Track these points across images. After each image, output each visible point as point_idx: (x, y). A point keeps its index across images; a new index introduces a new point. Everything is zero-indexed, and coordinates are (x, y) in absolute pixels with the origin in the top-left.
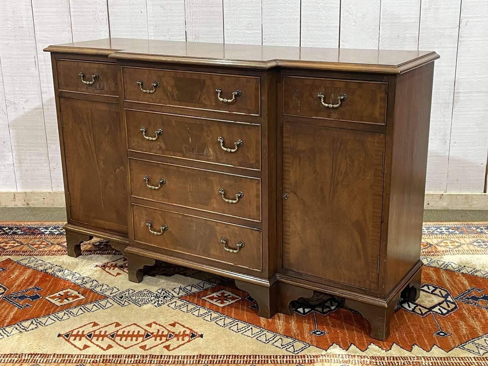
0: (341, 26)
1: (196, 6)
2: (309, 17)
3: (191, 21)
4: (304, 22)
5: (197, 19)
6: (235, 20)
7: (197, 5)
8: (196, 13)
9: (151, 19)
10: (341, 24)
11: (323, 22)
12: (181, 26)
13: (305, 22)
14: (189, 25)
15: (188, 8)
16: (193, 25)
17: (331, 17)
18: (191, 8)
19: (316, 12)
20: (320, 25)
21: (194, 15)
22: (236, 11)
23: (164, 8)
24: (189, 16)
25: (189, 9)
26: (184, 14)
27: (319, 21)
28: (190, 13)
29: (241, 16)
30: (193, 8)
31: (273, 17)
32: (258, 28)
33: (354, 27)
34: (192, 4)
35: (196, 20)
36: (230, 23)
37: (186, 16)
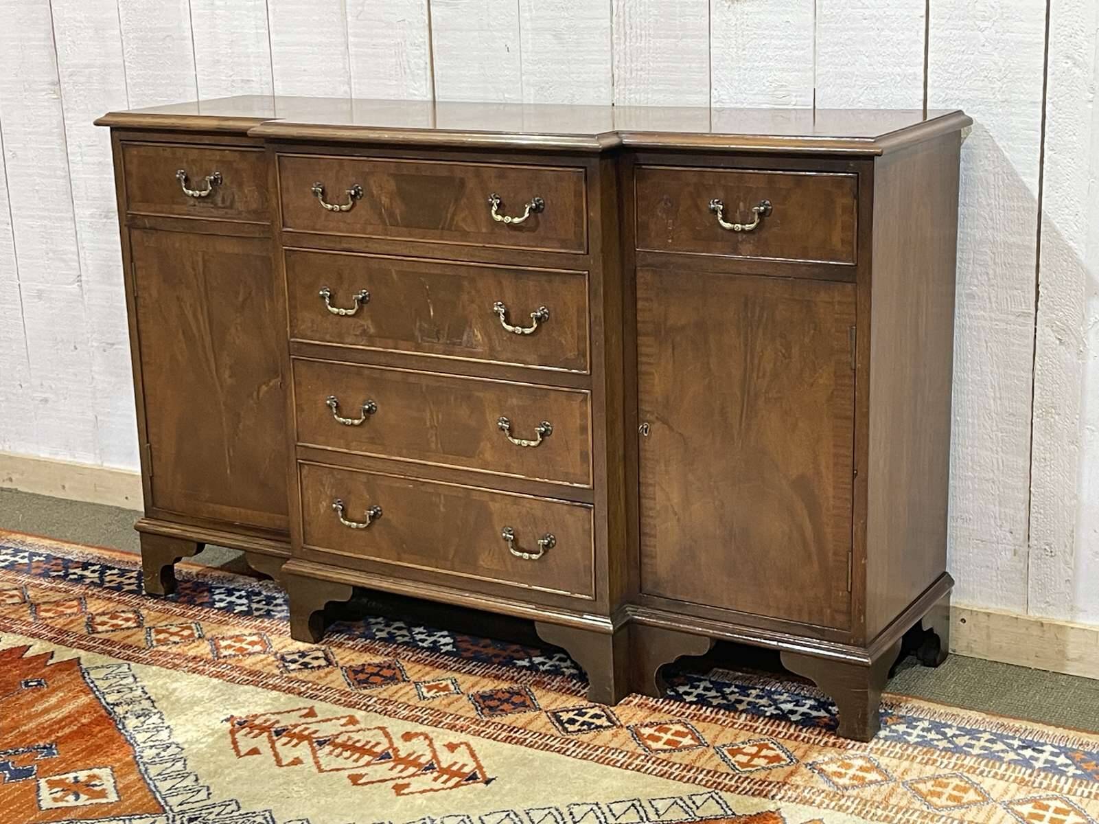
0: (1047, 100)
1: (641, 35)
2: (950, 70)
3: (628, 76)
4: (936, 85)
5: (642, 69)
6: (739, 75)
7: (643, 32)
8: (641, 53)
9: (531, 68)
10: (1048, 95)
11: (992, 88)
12: (602, 89)
13: (938, 86)
14: (622, 87)
15: (619, 38)
16: (633, 87)
17: (1018, 73)
18: (628, 40)
19: (972, 57)
20: (985, 96)
21: (634, 59)
22: (744, 50)
23: (561, 39)
24: (622, 60)
25: (622, 41)
26: (608, 57)
27: (980, 84)
28: (625, 54)
29: (756, 64)
30: (634, 40)
31: (846, 69)
32: (802, 99)
33: (1090, 106)
34: (631, 28)
35: (639, 73)
36: (726, 84)
37: (616, 63)
